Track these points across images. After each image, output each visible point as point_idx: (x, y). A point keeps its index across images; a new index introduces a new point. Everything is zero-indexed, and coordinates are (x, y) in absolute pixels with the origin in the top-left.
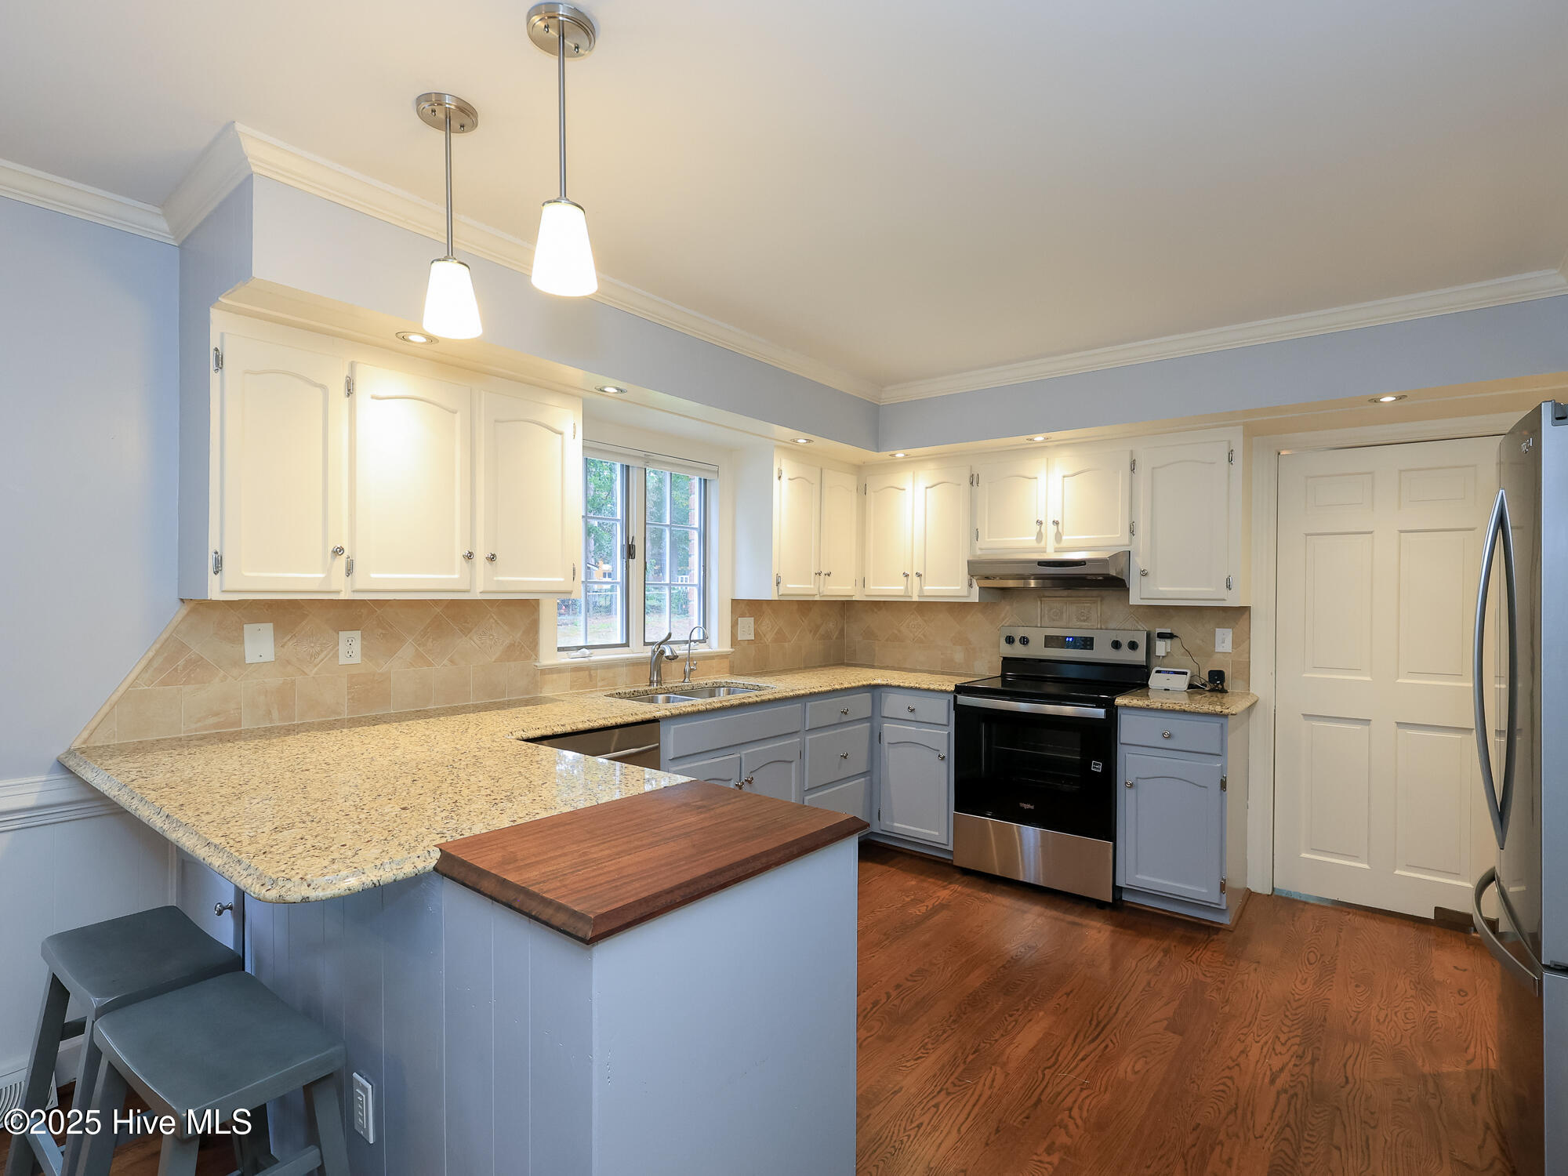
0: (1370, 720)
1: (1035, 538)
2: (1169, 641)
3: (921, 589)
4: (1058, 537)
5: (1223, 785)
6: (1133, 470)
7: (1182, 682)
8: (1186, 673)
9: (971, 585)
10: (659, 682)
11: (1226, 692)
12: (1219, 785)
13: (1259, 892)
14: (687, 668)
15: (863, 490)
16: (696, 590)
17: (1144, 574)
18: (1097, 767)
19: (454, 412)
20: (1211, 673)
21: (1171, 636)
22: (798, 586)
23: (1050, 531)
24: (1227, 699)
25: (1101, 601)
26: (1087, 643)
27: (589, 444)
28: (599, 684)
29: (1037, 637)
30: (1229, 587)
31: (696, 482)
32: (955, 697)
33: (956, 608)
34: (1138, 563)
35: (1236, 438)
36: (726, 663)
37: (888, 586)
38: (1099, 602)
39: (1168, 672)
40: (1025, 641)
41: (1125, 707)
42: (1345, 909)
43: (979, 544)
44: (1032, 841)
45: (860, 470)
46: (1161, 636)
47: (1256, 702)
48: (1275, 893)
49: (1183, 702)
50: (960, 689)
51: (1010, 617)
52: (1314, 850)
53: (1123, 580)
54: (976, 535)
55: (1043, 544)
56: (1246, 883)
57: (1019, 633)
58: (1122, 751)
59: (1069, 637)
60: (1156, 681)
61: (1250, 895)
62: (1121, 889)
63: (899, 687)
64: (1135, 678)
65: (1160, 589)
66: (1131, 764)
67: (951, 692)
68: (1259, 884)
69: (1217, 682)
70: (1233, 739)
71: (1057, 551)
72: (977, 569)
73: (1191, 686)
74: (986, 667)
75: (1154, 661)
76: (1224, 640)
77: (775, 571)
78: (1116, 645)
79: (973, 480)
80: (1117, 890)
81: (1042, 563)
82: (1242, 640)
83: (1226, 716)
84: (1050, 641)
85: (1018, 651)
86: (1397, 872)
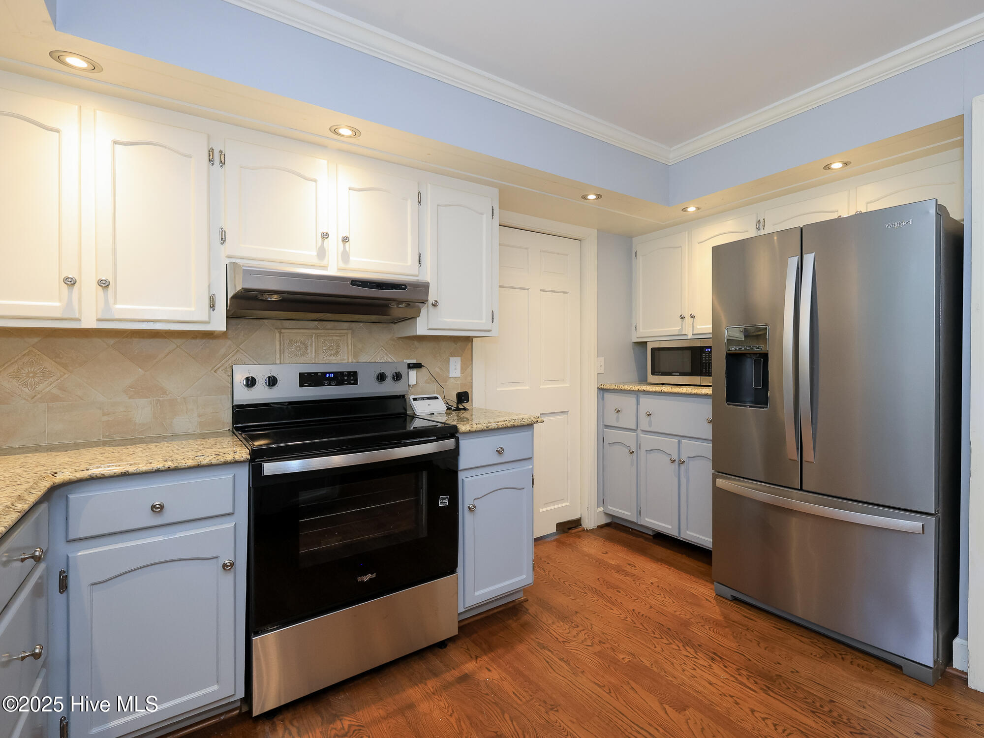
1: (315, 253)
5: (533, 483)
6: (420, 202)
8: (437, 398)
9: (212, 307)
17: (435, 303)
20: (459, 394)
21: (419, 366)
25: (352, 334)
26: (347, 378)
29: (287, 375)
30: (492, 320)
34: (432, 292)
35: (495, 197)
38: (350, 336)
40: (271, 382)
41: (469, 432)
43: (225, 250)
54: (222, 234)
59: (330, 373)
67: (245, 460)
69: (464, 400)
75: (407, 390)
76: (456, 368)
78: (382, 377)
79: (217, 157)
82: (468, 366)
83: (533, 424)
84: (306, 379)
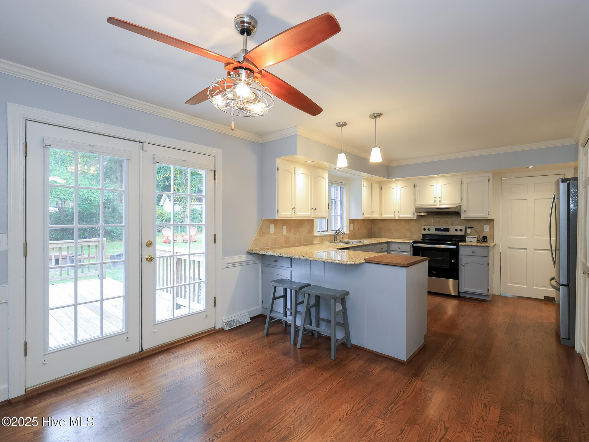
0: (527, 248)
1: (433, 202)
2: (471, 229)
3: (399, 216)
4: (440, 201)
5: (488, 264)
6: (461, 183)
7: (475, 240)
8: (476, 237)
9: (414, 215)
10: (337, 240)
11: (487, 242)
12: (487, 264)
13: (497, 295)
14: (342, 237)
15: (381, 188)
16: (339, 217)
17: (465, 211)
18: (454, 261)
19: (309, 176)
20: (483, 237)
21: (471, 228)
22: (367, 216)
23: (438, 200)
24: (488, 243)
26: (448, 230)
27: (329, 181)
28: (324, 240)
29: (433, 228)
30: (489, 214)
31: (339, 187)
32: (413, 245)
33: (409, 221)
34: (464, 208)
35: (490, 175)
37: (389, 215)
38: (451, 219)
39: (471, 237)
40: (429, 230)
41: (462, 245)
42: (520, 298)
43: (417, 203)
45: (379, 183)
46: (469, 228)
47: (495, 245)
48: (501, 295)
49: (476, 244)
50: (414, 242)
51: (425, 223)
52: (511, 283)
53: (459, 213)
54: (416, 201)
55: (435, 203)
56: (493, 292)
57: (427, 227)
58: (460, 257)
59: (442, 228)
60: (467, 239)
61: (494, 295)
62: (460, 292)
63: (396, 242)
64: (463, 239)
65: (470, 215)
66: (463, 260)
67: (411, 243)
68: (496, 293)
69: (485, 239)
70: (490, 253)
72: (415, 210)
73: (477, 241)
74: (418, 237)
75: (466, 234)
76: (487, 229)
77: (362, 211)
78: (456, 230)
79: (415, 186)
80: (459, 292)
82: (492, 228)
83: (489, 246)
84: (437, 230)
85: (427, 232)
86: (534, 288)
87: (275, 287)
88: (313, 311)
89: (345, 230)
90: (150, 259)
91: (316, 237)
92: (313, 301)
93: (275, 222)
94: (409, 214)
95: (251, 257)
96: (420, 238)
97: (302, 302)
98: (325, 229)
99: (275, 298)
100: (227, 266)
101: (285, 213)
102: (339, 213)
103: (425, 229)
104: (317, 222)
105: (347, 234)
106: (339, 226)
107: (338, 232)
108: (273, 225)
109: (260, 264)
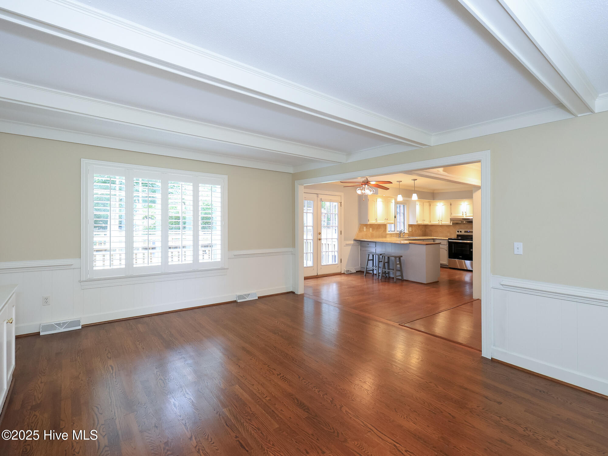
3: (441, 223)
4: (466, 214)
9: (451, 222)
15: (430, 205)
16: (402, 223)
22: (420, 222)
23: (465, 214)
29: (463, 231)
31: (402, 205)
32: (448, 241)
33: (448, 226)
36: (408, 234)
37: (435, 222)
40: (461, 232)
41: (474, 240)
44: (468, 264)
51: (458, 228)
55: (463, 216)
57: (460, 230)
58: (473, 247)
59: (469, 231)
63: (438, 239)
67: (448, 239)
71: (466, 217)
72: (451, 220)
74: (454, 236)
77: (417, 220)
79: (451, 204)
81: (463, 219)
84: (465, 232)
85: (460, 233)
87: (369, 255)
88: (386, 264)
89: (406, 231)
90: (320, 239)
91: (388, 234)
92: (386, 261)
93: (366, 225)
94: (447, 222)
95: (355, 242)
96: (455, 237)
97: (382, 261)
98: (393, 230)
99: (368, 260)
100: (346, 245)
101: (372, 221)
102: (402, 220)
103: (458, 232)
104: (388, 226)
105: (407, 234)
106: (402, 228)
107: (401, 232)
108: (365, 227)
109: (360, 246)
